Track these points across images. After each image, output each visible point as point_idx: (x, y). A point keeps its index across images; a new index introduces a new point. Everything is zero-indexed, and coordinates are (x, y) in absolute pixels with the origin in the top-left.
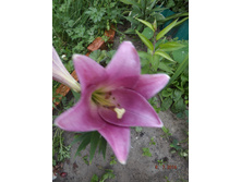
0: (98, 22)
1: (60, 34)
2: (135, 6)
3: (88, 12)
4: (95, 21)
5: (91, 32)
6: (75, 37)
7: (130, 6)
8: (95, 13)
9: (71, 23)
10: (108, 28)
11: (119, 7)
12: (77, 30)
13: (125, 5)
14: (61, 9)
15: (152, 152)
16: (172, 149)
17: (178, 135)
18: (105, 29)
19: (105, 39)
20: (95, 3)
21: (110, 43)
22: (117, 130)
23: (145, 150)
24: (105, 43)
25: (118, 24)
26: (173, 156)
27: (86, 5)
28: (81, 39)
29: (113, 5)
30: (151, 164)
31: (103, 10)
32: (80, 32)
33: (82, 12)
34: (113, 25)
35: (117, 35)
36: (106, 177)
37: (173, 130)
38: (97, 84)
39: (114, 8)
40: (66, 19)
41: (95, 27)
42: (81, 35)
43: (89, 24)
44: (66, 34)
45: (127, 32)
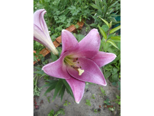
0: (75, 16)
1: (50, 18)
2: (99, 10)
3: (69, 8)
4: (73, 14)
5: (69, 20)
6: (59, 22)
7: (96, 10)
8: (74, 10)
9: (58, 13)
10: (80, 20)
11: (90, 9)
12: (61, 18)
13: (94, 9)
14: (53, 3)
15: (91, 103)
16: (105, 104)
17: (110, 96)
18: (78, 21)
19: (77, 26)
20: (76, 4)
21: (79, 29)
22: (77, 82)
23: (87, 101)
24: (76, 29)
25: (87, 19)
26: (104, 109)
27: (70, 4)
28: (62, 24)
29: (86, 7)
30: (89, 111)
31: (80, 9)
32: (63, 19)
33: (66, 7)
34: (83, 19)
35: (84, 26)
36: (59, 113)
37: (108, 92)
38: (70, 51)
39: (86, 9)
40: (56, 9)
41: (72, 18)
42: (62, 21)
43: (69, 15)
44: (53, 18)
45: (92, 25)
